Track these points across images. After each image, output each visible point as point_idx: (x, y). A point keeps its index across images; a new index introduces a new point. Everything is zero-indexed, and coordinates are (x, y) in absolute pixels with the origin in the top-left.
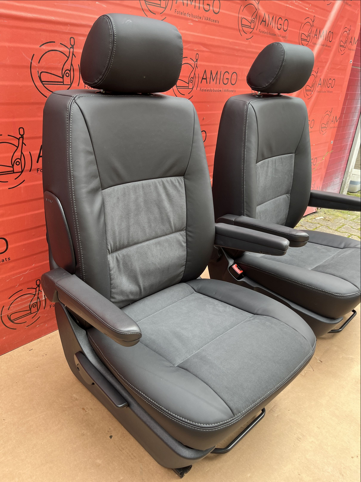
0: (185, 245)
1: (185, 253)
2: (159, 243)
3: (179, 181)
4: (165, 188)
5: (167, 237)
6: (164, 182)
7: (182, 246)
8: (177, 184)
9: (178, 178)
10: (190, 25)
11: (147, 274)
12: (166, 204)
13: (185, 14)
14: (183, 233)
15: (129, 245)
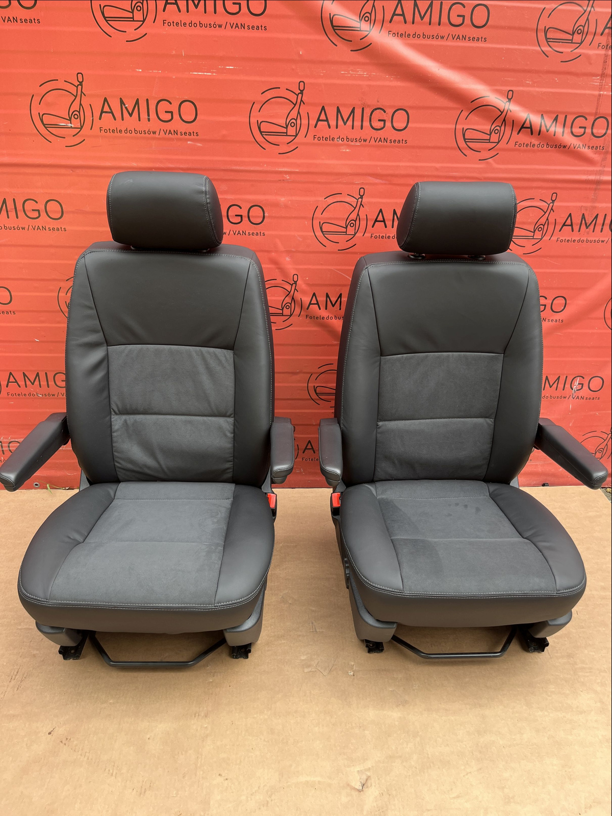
0: (230, 435)
1: (230, 445)
2: (190, 422)
3: (226, 356)
4: (204, 359)
5: (205, 418)
6: (204, 353)
7: (226, 436)
8: (223, 359)
9: (225, 351)
10: (345, 152)
11: (168, 452)
12: (205, 379)
13: (333, 139)
14: (231, 420)
15: (145, 412)
